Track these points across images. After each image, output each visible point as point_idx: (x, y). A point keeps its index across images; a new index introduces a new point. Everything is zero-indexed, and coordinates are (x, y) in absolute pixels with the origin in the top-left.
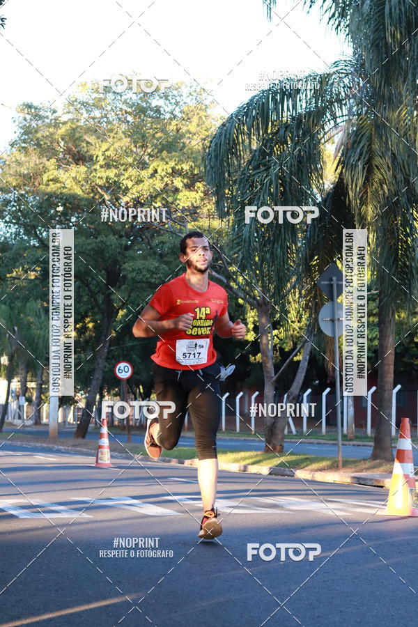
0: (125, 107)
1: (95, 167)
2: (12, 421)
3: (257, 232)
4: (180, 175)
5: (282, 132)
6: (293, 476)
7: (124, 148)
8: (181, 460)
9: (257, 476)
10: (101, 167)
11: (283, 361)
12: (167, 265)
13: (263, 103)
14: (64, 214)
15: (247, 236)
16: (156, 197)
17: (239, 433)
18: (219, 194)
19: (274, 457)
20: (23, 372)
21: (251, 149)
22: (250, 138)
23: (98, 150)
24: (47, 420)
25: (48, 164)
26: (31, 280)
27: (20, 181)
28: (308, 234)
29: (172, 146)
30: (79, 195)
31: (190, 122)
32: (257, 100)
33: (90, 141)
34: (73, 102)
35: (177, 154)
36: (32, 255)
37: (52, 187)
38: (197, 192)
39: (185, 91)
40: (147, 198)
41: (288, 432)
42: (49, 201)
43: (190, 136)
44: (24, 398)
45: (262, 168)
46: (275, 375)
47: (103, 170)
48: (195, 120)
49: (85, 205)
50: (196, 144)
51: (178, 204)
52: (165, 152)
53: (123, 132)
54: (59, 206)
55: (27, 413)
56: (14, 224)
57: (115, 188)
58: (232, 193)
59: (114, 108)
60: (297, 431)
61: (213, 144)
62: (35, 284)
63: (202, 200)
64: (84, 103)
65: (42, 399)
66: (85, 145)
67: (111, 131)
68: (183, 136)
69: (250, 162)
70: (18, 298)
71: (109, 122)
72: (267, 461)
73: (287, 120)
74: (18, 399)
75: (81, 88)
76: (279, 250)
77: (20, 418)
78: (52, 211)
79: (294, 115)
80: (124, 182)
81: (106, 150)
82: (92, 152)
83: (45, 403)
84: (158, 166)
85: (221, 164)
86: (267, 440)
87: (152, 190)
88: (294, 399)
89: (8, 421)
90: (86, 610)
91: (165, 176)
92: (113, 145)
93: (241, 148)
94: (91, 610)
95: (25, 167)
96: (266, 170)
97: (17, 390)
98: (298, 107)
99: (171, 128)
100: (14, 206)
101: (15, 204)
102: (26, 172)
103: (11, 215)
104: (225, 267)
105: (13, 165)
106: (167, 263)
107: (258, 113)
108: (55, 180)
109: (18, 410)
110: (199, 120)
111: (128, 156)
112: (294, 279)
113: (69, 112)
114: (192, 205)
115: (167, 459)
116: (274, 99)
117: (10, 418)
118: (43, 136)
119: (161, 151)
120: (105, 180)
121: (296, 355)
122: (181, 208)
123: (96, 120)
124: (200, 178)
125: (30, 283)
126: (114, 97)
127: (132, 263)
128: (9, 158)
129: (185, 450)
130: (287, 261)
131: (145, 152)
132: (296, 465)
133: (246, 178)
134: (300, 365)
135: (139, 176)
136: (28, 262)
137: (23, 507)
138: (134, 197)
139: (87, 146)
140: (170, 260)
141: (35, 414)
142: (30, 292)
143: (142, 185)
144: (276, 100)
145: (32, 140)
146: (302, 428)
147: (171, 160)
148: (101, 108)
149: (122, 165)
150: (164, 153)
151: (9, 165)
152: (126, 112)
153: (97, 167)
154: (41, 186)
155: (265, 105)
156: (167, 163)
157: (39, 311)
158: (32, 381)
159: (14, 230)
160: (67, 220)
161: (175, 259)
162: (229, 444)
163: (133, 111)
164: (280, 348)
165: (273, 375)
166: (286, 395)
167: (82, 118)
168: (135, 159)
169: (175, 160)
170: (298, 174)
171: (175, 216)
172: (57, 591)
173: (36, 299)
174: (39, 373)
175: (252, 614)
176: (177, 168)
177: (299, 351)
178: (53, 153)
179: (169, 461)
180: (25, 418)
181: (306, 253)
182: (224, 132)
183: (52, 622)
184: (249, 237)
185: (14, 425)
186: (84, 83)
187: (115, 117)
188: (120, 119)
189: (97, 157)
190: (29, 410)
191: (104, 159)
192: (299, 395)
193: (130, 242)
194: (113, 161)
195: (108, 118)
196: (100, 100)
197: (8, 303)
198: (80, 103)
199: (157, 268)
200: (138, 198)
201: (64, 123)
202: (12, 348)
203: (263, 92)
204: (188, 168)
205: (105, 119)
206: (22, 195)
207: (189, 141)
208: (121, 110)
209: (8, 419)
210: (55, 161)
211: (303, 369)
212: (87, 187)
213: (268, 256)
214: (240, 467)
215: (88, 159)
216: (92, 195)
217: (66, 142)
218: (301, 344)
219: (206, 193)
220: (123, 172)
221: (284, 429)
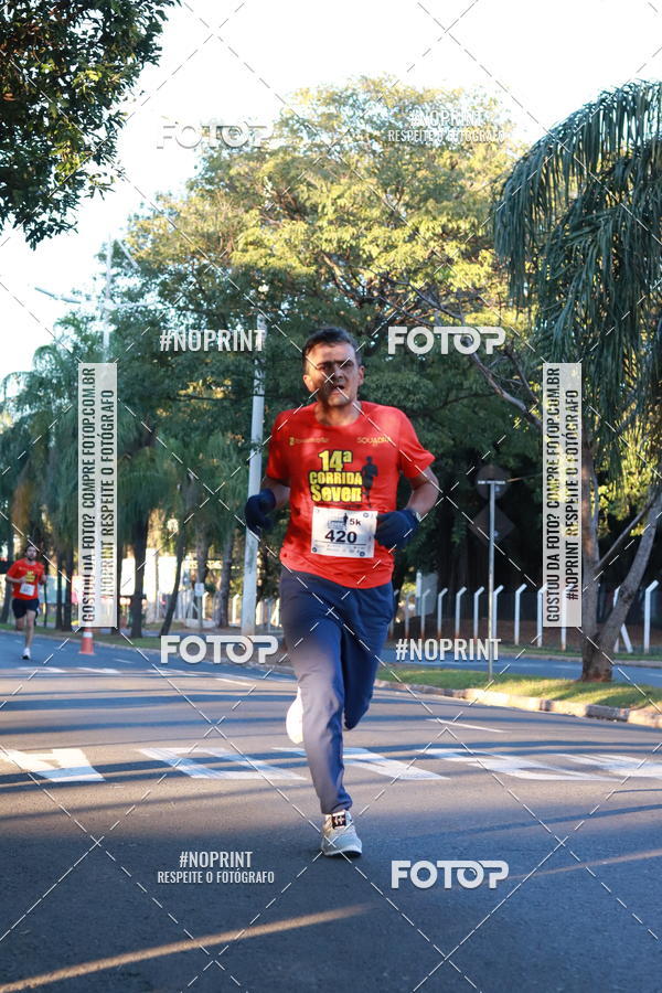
0: (369, 129)
1: (320, 223)
2: (182, 621)
3: (576, 330)
4: (455, 237)
5: (618, 171)
6: (625, 720)
7: (367, 195)
8: (449, 690)
9: (568, 720)
10: (331, 223)
11: (614, 536)
12: (431, 379)
13: (589, 124)
14: (270, 297)
15: (559, 337)
16: (416, 272)
17: (540, 649)
18: (515, 268)
19: (595, 689)
20: (202, 544)
21: (567, 198)
22: (567, 180)
23: (325, 195)
24: (238, 621)
25: (246, 217)
26: (217, 400)
27: (202, 245)
28: (658, 333)
29: (442, 191)
30: (294, 268)
31: (473, 153)
32: (581, 120)
33: (313, 182)
34: (287, 119)
35: (450, 204)
36: (218, 361)
37: (252, 256)
38: (482, 266)
39: (464, 103)
40: (402, 274)
41: (620, 649)
42: (248, 276)
43: (473, 175)
44: (202, 585)
45: (587, 229)
46: (601, 557)
47: (332, 227)
48: (480, 151)
49: (303, 284)
50: (481, 187)
51: (451, 284)
52: (431, 200)
53: (366, 169)
54: (262, 284)
55: (206, 608)
56: (193, 311)
57: (351, 257)
58: (536, 267)
59: (352, 130)
60: (634, 648)
61: (508, 188)
62: (223, 407)
63: (489, 277)
64: (304, 121)
65: (231, 588)
66: (305, 189)
67: (347, 166)
68: (461, 175)
69: (566, 219)
70: (197, 429)
71: (343, 152)
72: (585, 695)
73: (628, 152)
74: (194, 587)
75: (300, 98)
76: (610, 359)
77: (195, 616)
78: (252, 292)
79: (639, 143)
80: (366, 248)
81: (339, 197)
82: (315, 199)
83: (235, 593)
84: (420, 223)
85: (521, 223)
86: (585, 661)
87: (409, 261)
88: (630, 597)
89: (177, 621)
90: (294, 929)
91: (431, 239)
92: (349, 188)
93: (553, 196)
94: (301, 928)
95: (210, 223)
96: (593, 231)
97: (193, 573)
98: (646, 130)
99: (442, 161)
100: (191, 283)
101: (194, 280)
102: (212, 230)
103: (187, 297)
104: (524, 385)
105: (192, 219)
106: (431, 377)
107: (580, 141)
108: (257, 243)
109: (193, 604)
110: (487, 150)
111: (373, 207)
112: (634, 406)
113: (281, 136)
114: (473, 285)
115: (426, 687)
116: (607, 117)
117: (180, 616)
118: (239, 174)
119: (425, 199)
120: (335, 245)
121: (634, 527)
122: (455, 290)
123: (323, 149)
124: (487, 242)
125: (215, 405)
126: (352, 113)
127: (377, 377)
128: (186, 208)
129: (454, 675)
130: (623, 377)
131: (399, 200)
132: (631, 702)
133: (560, 244)
134: (641, 544)
135: (390, 238)
136: (213, 373)
137: (198, 760)
138: (381, 271)
139: (308, 190)
140: (437, 372)
141: (220, 610)
142: (215, 420)
143: (393, 253)
144: (611, 119)
145: (221, 180)
146: (643, 643)
147: (441, 213)
148: (332, 130)
149: (364, 220)
150: (431, 204)
151: (185, 218)
152: (371, 137)
153: (323, 223)
154: (235, 252)
155: (593, 128)
156: (435, 219)
157: (229, 449)
158: (216, 560)
159: (191, 321)
160: (274, 306)
161: (445, 371)
162: (525, 665)
163: (383, 135)
164: (609, 515)
165: (597, 558)
166: (617, 591)
167: (301, 146)
168: (383, 212)
169: (448, 214)
170: (644, 238)
171: (445, 303)
172: (249, 897)
173: (224, 431)
174: (227, 547)
175: (556, 945)
176: (450, 226)
177: (640, 522)
178: (254, 200)
179: (428, 692)
180: (204, 617)
181: (654, 365)
182: (525, 169)
183: (240, 946)
184: (563, 339)
185: (186, 627)
186: (305, 89)
187: (353, 144)
188: (360, 148)
189: (324, 207)
190: (211, 604)
191: (335, 211)
192: (639, 590)
193: (373, 343)
194: (348, 214)
195: (342, 146)
196: (330, 117)
197: (180, 435)
198: (298, 122)
199: (415, 385)
200: (388, 273)
201: (273, 154)
202: (185, 505)
203: (590, 106)
204: (468, 226)
205: (338, 148)
206: (205, 266)
207: (469, 183)
208: (363, 132)
209: (177, 617)
210: (258, 212)
211: (646, 550)
212: (308, 255)
213: (592, 368)
214: (541, 704)
215: (309, 210)
216: (314, 268)
217: (274, 183)
218: (644, 510)
219: (495, 267)
220: (365, 232)
221: (613, 644)
